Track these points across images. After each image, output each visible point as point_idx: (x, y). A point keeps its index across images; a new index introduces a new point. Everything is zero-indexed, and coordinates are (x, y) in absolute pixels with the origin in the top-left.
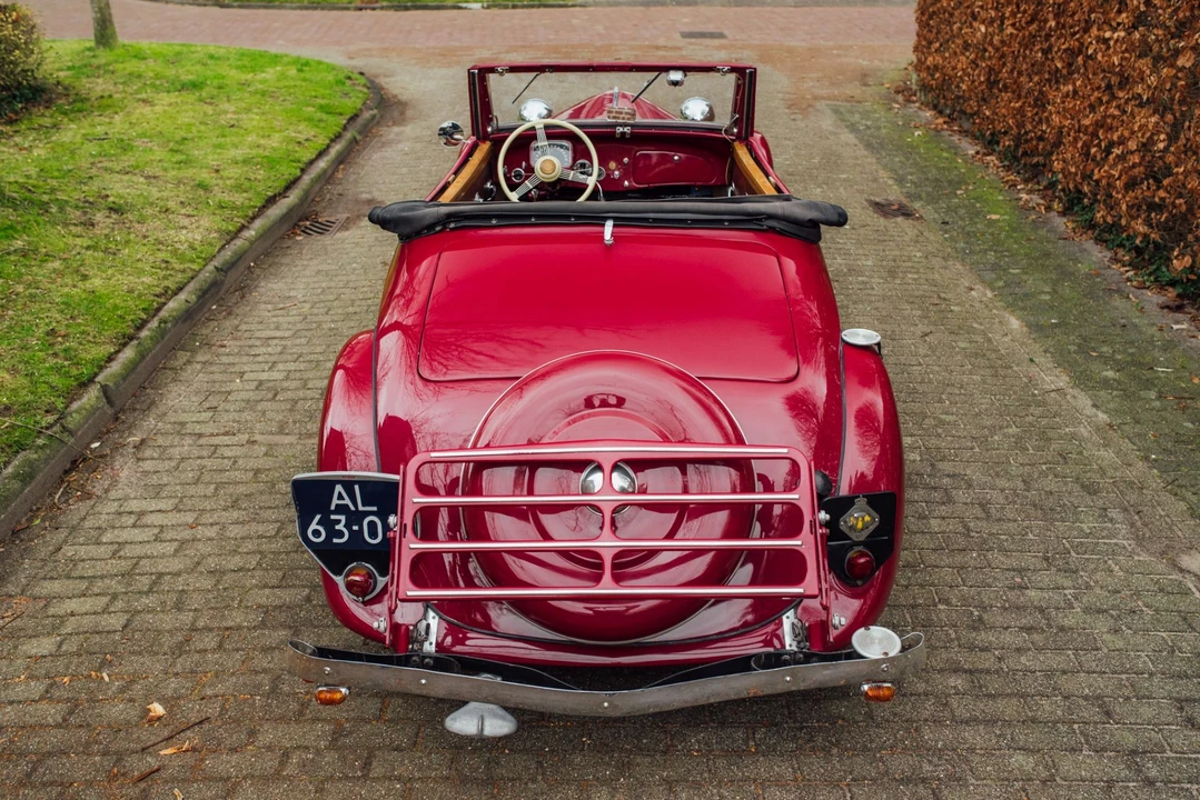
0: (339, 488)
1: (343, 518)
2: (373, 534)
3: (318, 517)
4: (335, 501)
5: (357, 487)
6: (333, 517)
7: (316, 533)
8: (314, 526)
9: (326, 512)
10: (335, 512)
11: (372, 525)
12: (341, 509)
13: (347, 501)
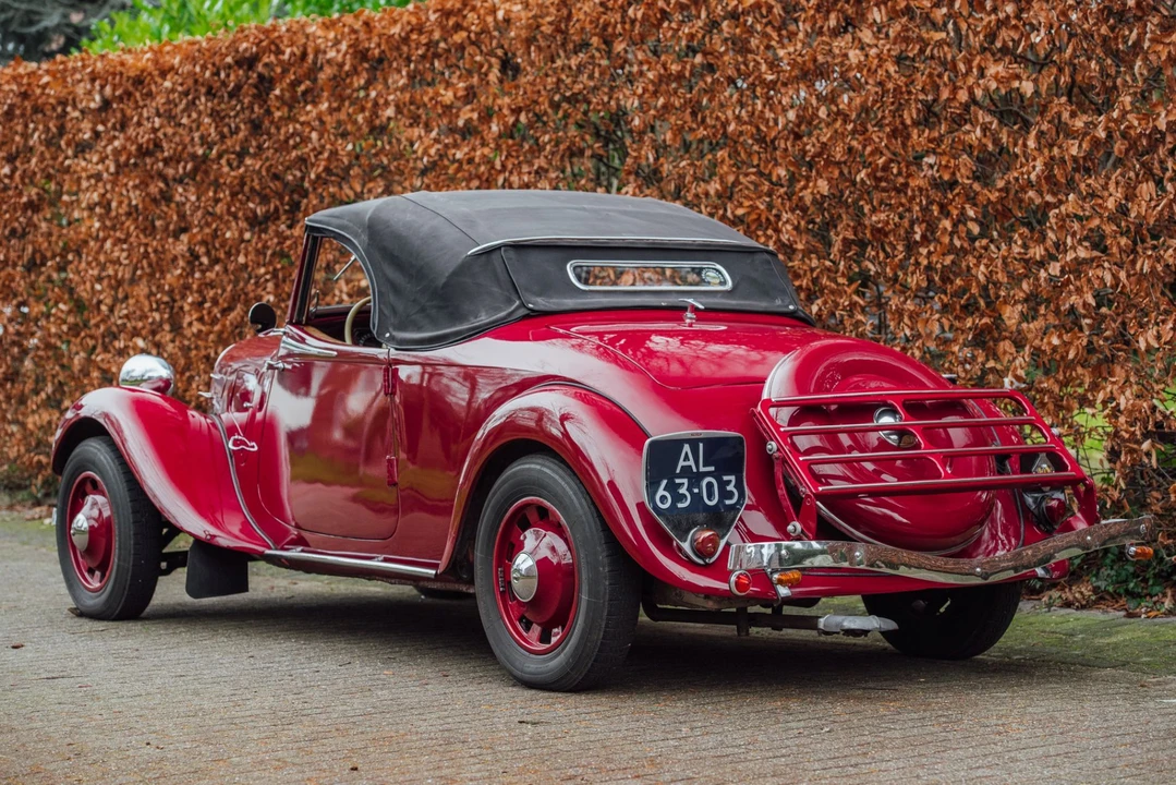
0: (687, 448)
1: (685, 481)
2: (710, 496)
3: (665, 482)
4: (682, 463)
5: (701, 445)
6: (678, 481)
7: (663, 498)
8: (661, 492)
9: (671, 476)
10: (680, 476)
11: (710, 485)
12: (686, 471)
13: (691, 462)
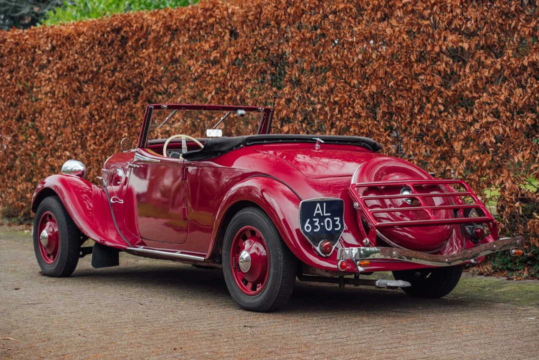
0: (318, 205)
2: (328, 227)
3: (308, 220)
4: (316, 212)
5: (325, 204)
6: (314, 220)
7: (308, 227)
9: (311, 217)
11: (328, 222)
12: (318, 215)
13: (320, 211)
